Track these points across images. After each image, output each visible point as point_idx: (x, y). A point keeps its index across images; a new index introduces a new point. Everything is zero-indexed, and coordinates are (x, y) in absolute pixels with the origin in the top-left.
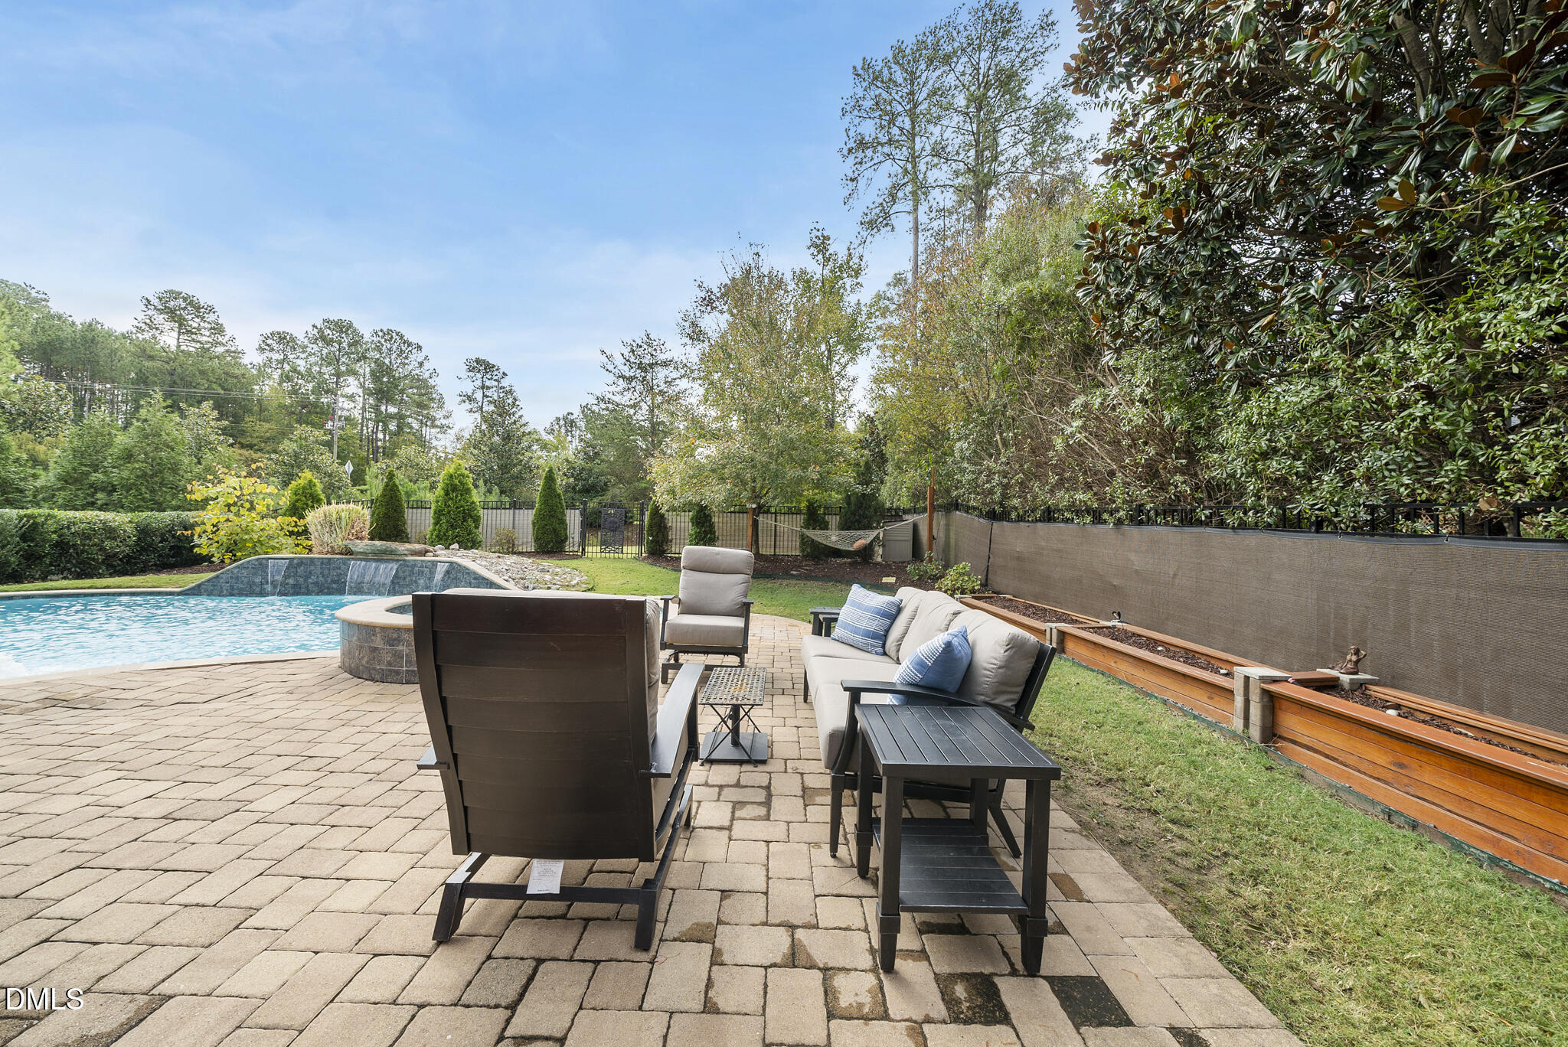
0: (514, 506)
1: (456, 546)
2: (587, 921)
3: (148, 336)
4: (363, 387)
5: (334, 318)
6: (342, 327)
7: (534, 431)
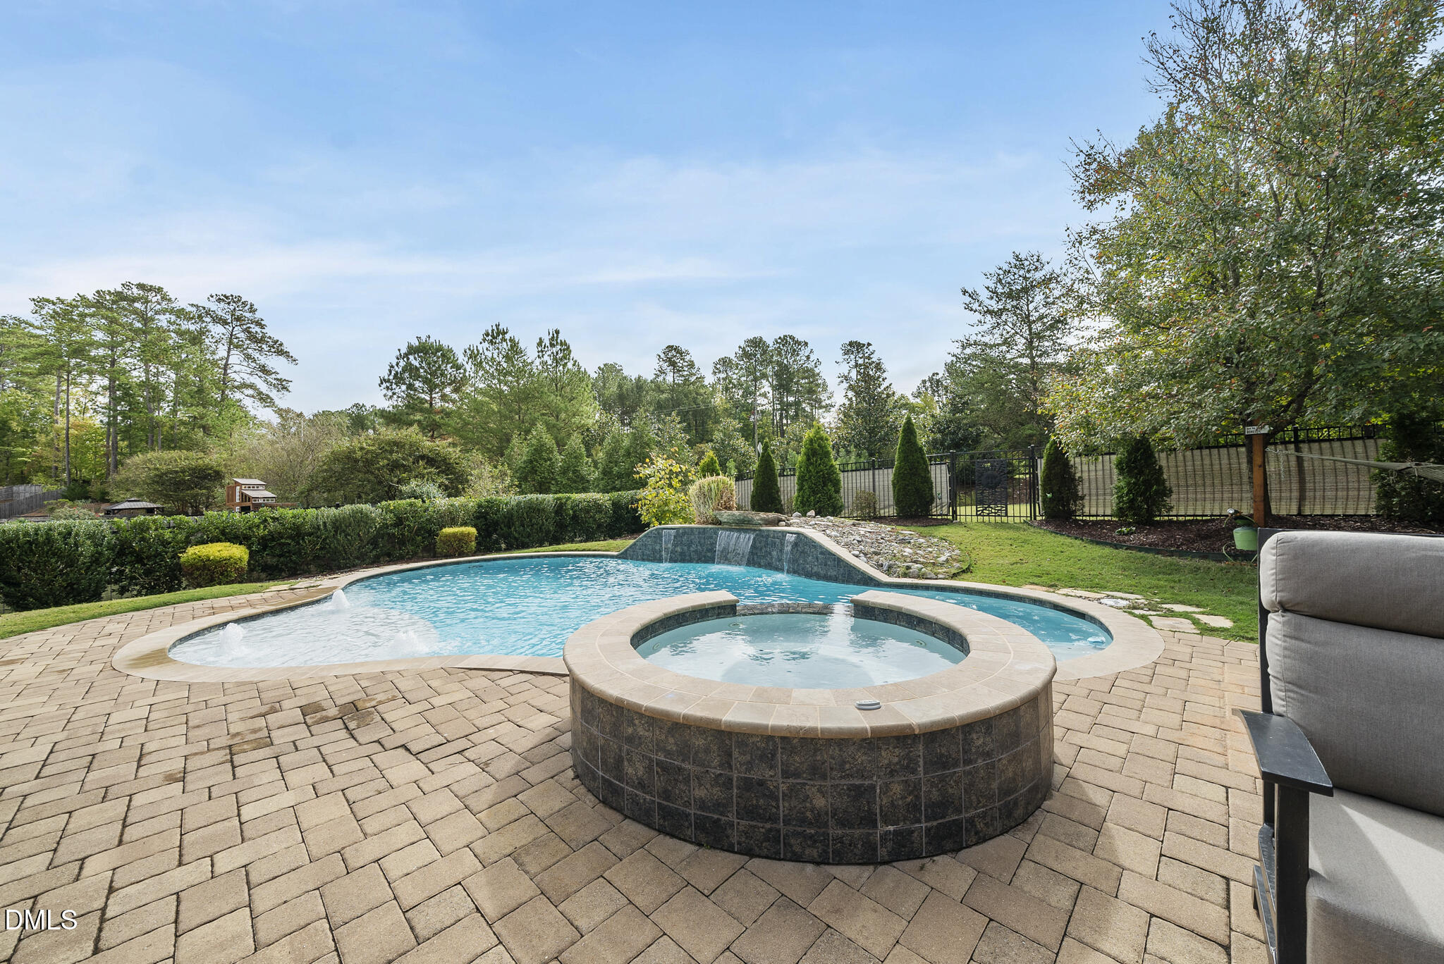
0: (873, 467)
1: (812, 513)
3: (661, 379)
4: (772, 385)
5: (751, 337)
6: (757, 343)
7: (903, 397)
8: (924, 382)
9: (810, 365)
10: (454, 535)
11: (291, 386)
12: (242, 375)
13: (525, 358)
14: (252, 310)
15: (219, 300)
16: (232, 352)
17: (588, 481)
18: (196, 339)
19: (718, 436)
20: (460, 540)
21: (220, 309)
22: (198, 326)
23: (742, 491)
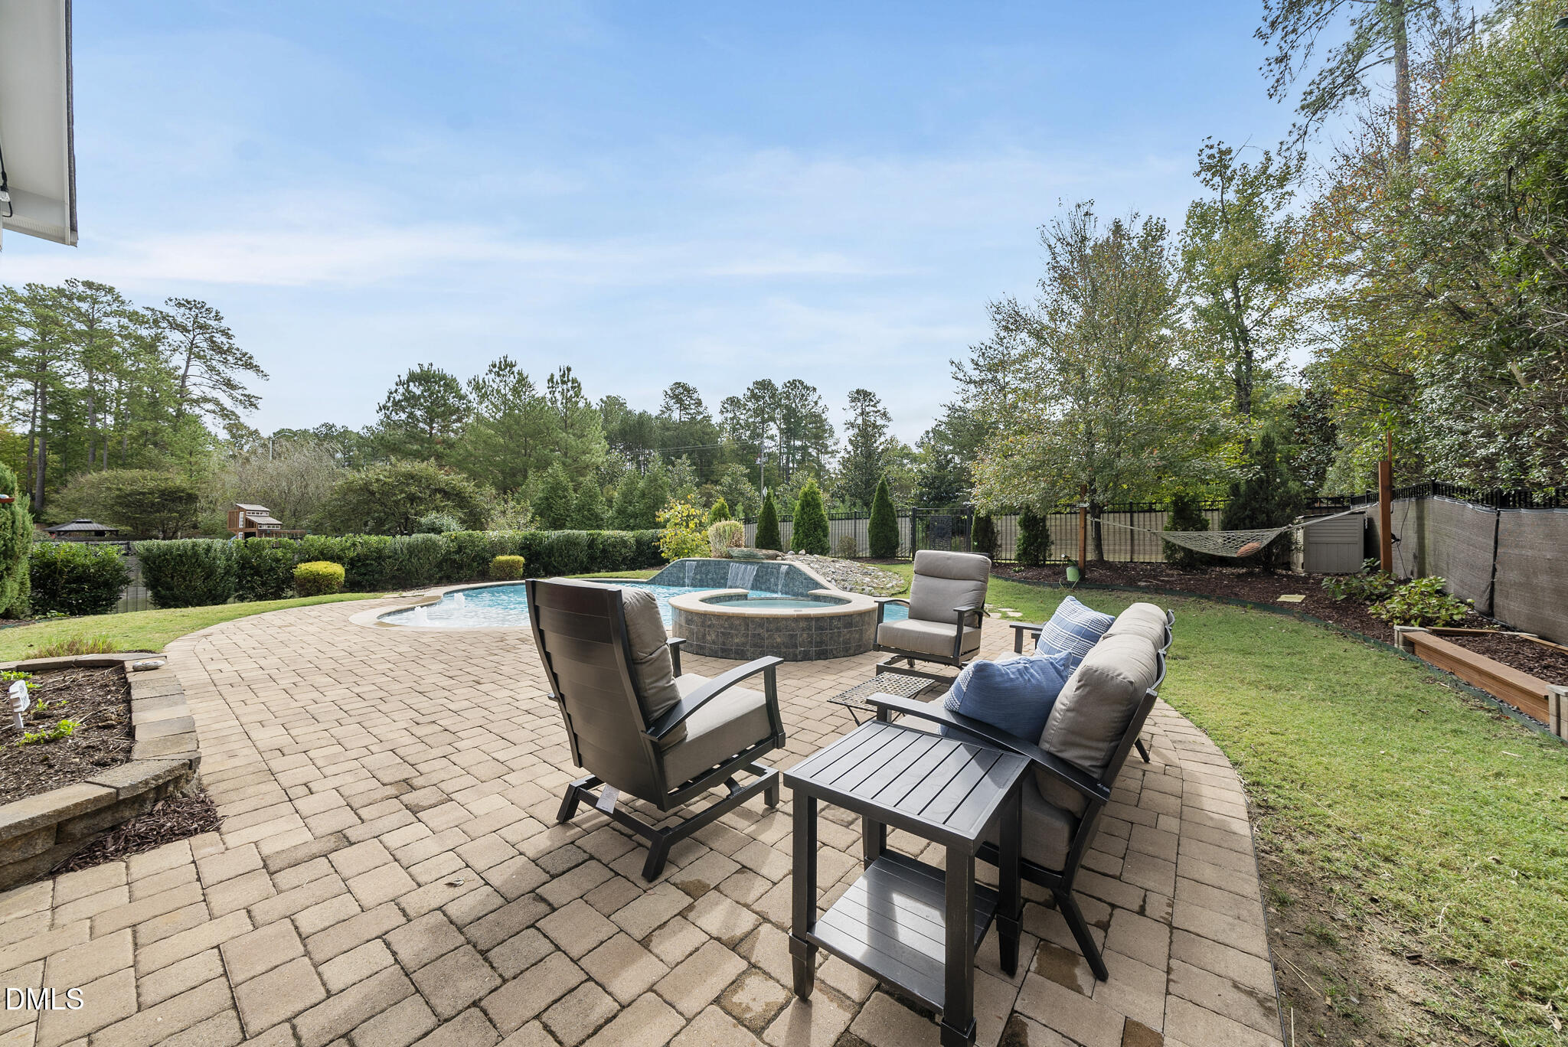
0: (854, 517)
1: (803, 552)
2: (640, 845)
3: (666, 415)
4: (779, 428)
5: (760, 379)
6: (765, 385)
7: (905, 447)
8: (927, 432)
9: (818, 410)
10: (507, 562)
11: (260, 404)
12: (202, 388)
13: (534, 392)
14: (218, 318)
15: (179, 305)
16: (191, 363)
17: (602, 520)
18: (151, 347)
19: (726, 480)
20: (511, 566)
21: (180, 315)
22: (153, 332)
23: (748, 533)
